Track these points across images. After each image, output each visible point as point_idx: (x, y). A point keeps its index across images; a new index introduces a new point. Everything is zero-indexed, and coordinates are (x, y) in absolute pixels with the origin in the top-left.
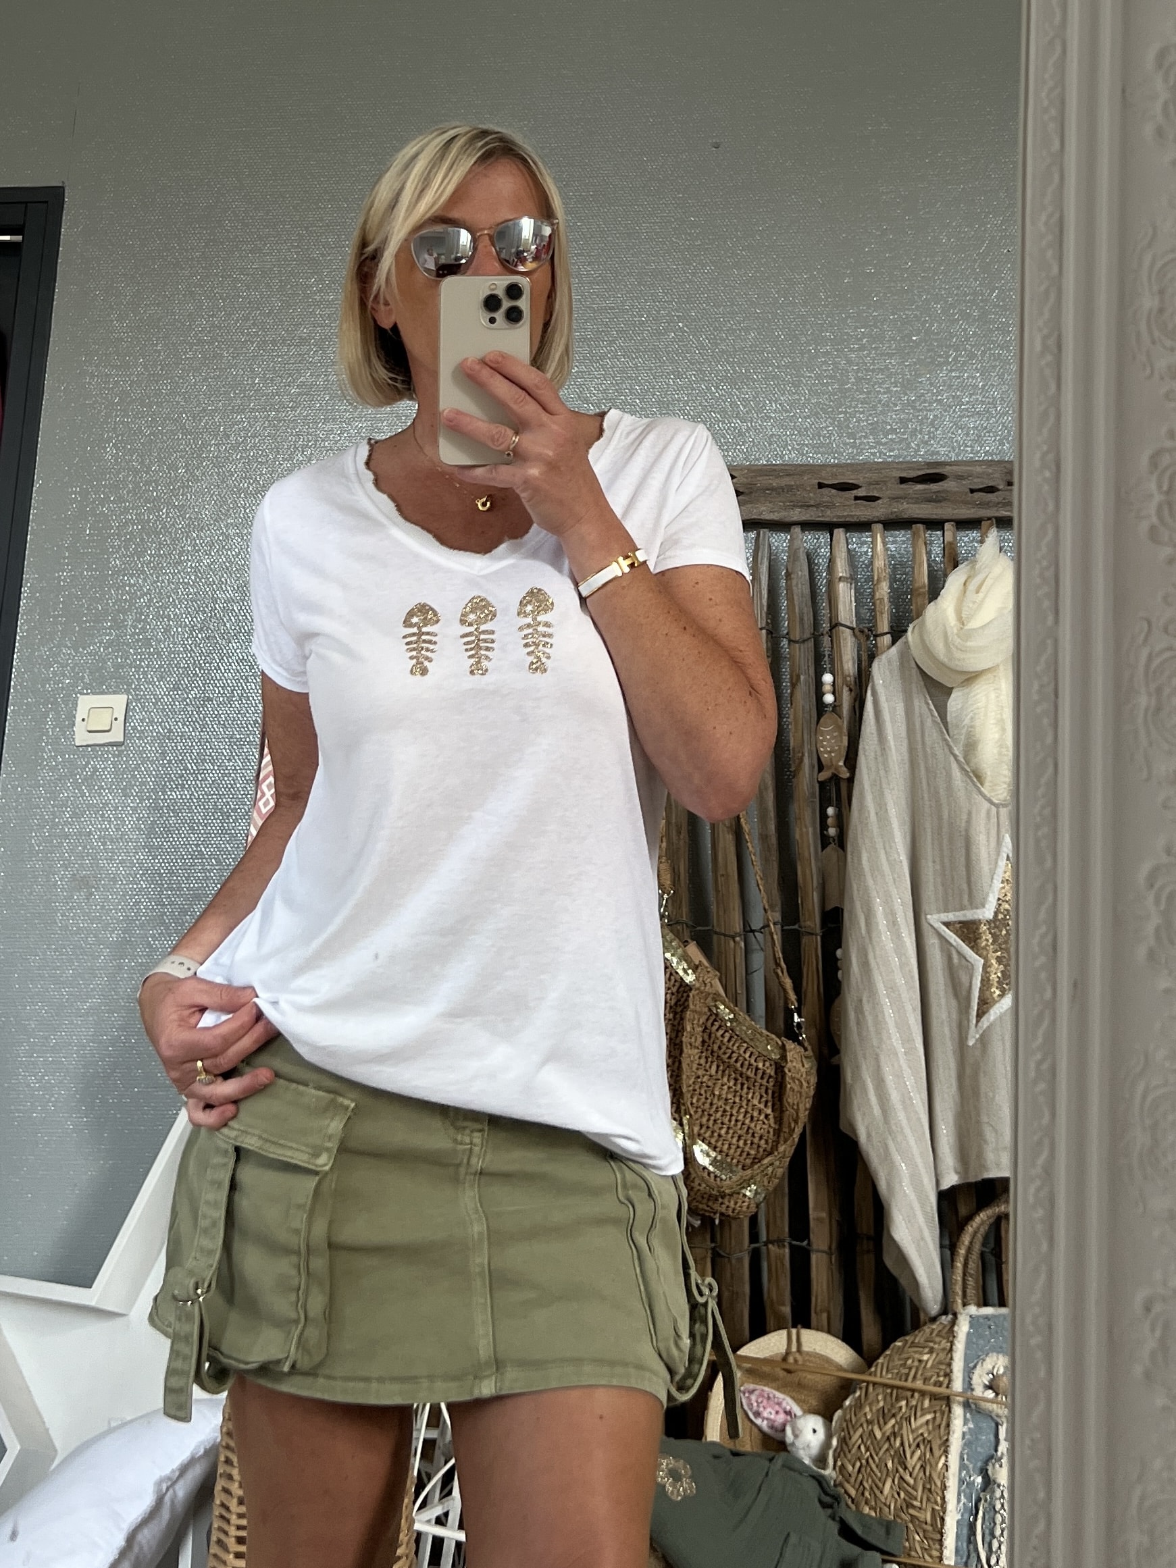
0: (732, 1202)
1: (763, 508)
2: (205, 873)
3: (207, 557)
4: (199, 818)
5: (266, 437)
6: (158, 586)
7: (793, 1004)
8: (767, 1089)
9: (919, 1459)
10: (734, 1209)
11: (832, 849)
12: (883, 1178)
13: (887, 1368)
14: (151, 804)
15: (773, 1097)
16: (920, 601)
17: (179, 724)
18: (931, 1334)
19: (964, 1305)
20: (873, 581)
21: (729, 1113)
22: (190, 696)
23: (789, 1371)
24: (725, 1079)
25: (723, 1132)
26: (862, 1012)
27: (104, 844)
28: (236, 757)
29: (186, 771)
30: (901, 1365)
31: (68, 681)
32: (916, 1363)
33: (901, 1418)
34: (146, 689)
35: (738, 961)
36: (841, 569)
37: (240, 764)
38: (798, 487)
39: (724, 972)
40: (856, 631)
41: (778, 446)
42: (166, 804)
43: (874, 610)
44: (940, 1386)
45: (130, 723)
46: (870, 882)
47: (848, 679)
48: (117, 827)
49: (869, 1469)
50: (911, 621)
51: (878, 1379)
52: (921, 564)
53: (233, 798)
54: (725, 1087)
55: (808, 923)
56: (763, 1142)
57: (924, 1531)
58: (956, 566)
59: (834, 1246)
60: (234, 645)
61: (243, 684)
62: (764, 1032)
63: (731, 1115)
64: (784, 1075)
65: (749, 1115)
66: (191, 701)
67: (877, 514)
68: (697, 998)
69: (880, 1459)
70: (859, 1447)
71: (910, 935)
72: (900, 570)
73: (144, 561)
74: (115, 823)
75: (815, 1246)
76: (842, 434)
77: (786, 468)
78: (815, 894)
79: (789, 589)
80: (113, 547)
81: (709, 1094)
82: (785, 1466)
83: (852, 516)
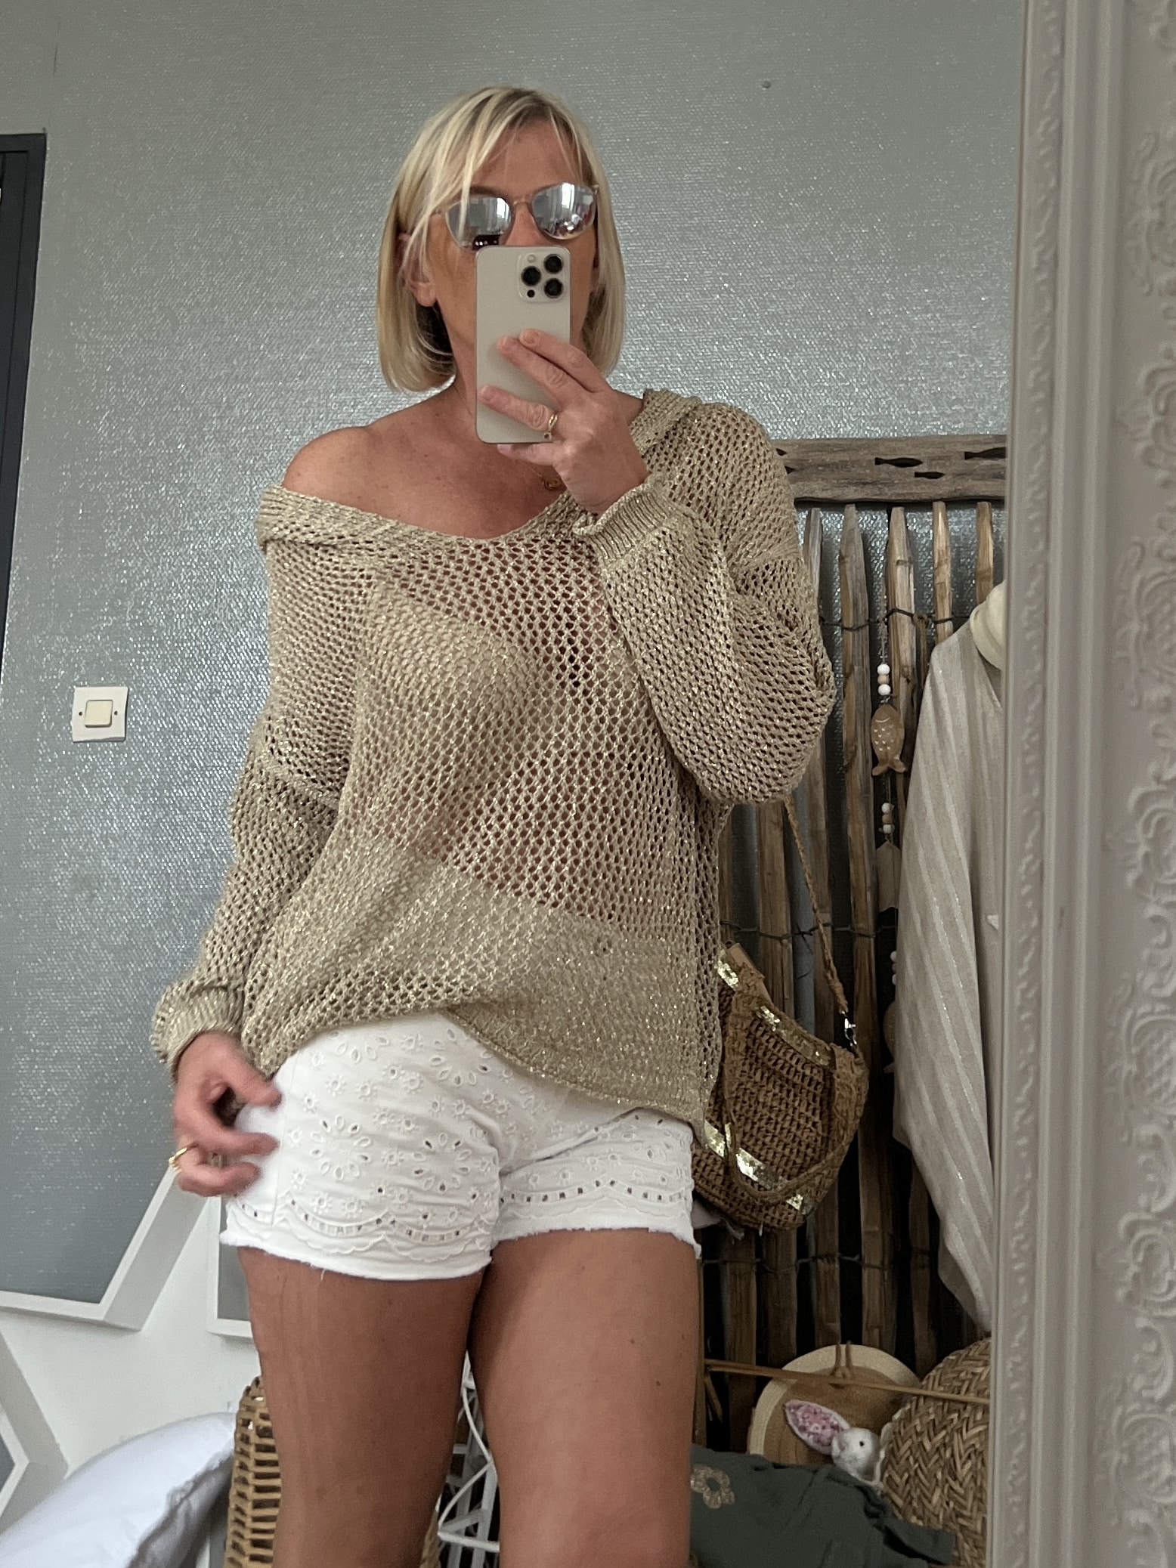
0: (777, 1213)
1: (814, 486)
4: (210, 814)
5: (273, 407)
6: (158, 570)
7: (843, 1008)
8: (815, 1096)
9: (971, 1469)
10: (779, 1221)
11: (886, 848)
13: (939, 1381)
14: (156, 801)
15: (821, 1104)
16: (983, 585)
17: (186, 716)
18: (986, 1347)
20: (933, 565)
21: (774, 1121)
22: (196, 689)
24: (771, 1086)
25: (767, 1140)
26: (918, 1019)
27: (106, 843)
29: (195, 766)
30: (954, 1378)
31: (63, 672)
32: (970, 1376)
33: (952, 1430)
34: (150, 680)
35: (785, 964)
36: (899, 553)
38: (853, 463)
39: (769, 975)
40: (915, 618)
41: (832, 418)
42: (174, 801)
43: (934, 596)
45: (131, 717)
47: (905, 669)
48: (122, 825)
49: (917, 1480)
51: (929, 1393)
52: (986, 546)
54: (769, 1094)
55: (861, 925)
56: (810, 1150)
57: (974, 1541)
59: (887, 1261)
60: (244, 632)
61: (255, 675)
62: (813, 1037)
63: (777, 1123)
64: (832, 1084)
65: (795, 1123)
66: (197, 694)
67: (939, 492)
68: (740, 1001)
69: (929, 1470)
70: (908, 1459)
72: (962, 552)
73: (143, 543)
74: (118, 821)
75: (866, 1262)
76: (903, 404)
77: (841, 442)
78: (869, 894)
79: (842, 573)
80: (109, 527)
81: (752, 1102)
82: (830, 1477)
83: (911, 494)
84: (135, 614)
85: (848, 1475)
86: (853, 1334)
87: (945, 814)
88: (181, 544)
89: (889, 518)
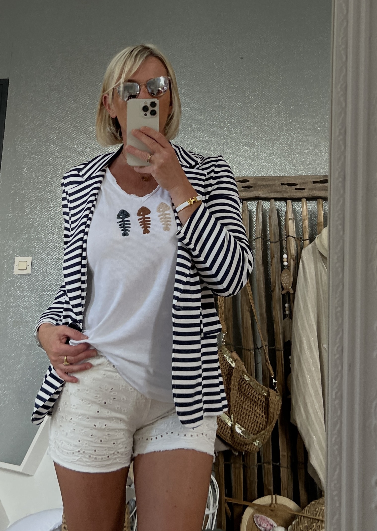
0: (250, 447)
1: (260, 193)
3: (58, 208)
6: (42, 219)
7: (272, 376)
8: (262, 406)
10: (250, 450)
11: (287, 319)
12: (307, 441)
13: (309, 511)
14: (40, 296)
15: (265, 409)
16: (320, 227)
17: (50, 268)
20: (302, 220)
21: (248, 415)
22: (54, 258)
23: (272, 510)
24: (247, 402)
25: (246, 421)
26: (298, 380)
27: (25, 310)
29: (52, 284)
30: (314, 511)
31: (11, 252)
32: (320, 510)
33: (314, 530)
34: (38, 255)
35: (252, 359)
36: (290, 215)
38: (274, 185)
39: (246, 363)
41: (266, 169)
42: (46, 296)
43: (303, 231)
45: (33, 267)
46: (301, 332)
47: (293, 256)
48: (29, 304)
50: (317, 235)
51: (305, 515)
52: (321, 214)
54: (246, 405)
55: (278, 346)
56: (261, 425)
59: (289, 466)
62: (262, 385)
63: (249, 416)
64: (268, 402)
65: (256, 416)
66: (54, 260)
67: (304, 195)
68: (236, 372)
71: (317, 352)
72: (312, 216)
73: (37, 210)
74: (28, 302)
75: (282, 465)
76: (290, 165)
77: (269, 177)
78: (281, 336)
79: (270, 223)
80: (26, 205)
81: (240, 407)
83: (294, 196)
84: (34, 233)
86: (277, 491)
88: (49, 211)
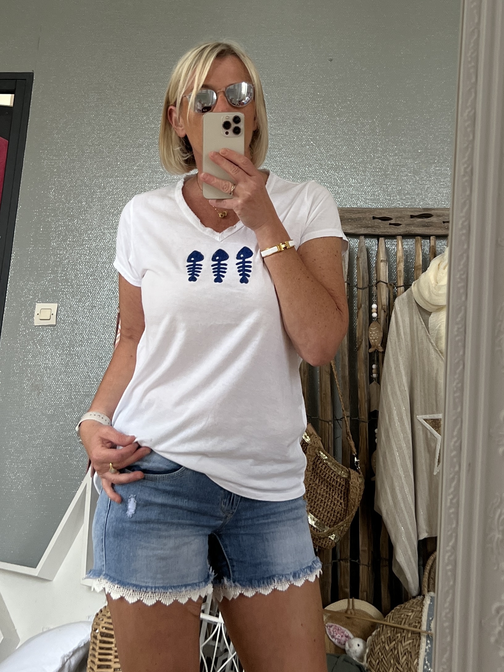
0: (324, 541)
1: (348, 228)
2: (91, 385)
3: (94, 243)
4: (89, 360)
5: (122, 189)
6: (72, 255)
7: (354, 452)
8: (341, 491)
9: (405, 660)
10: (325, 545)
11: (374, 384)
12: (393, 533)
13: (392, 618)
14: (67, 353)
15: (344, 495)
16: (418, 272)
17: (81, 317)
18: (413, 604)
19: (428, 591)
20: (396, 262)
21: (324, 502)
22: (86, 305)
24: (323, 486)
25: (321, 509)
26: (386, 458)
27: (46, 370)
28: (106, 333)
29: (83, 338)
30: (399, 617)
31: (31, 297)
32: (406, 617)
33: (398, 641)
34: (66, 301)
35: (330, 433)
36: (382, 256)
37: (108, 336)
38: (364, 218)
39: (323, 438)
40: (388, 285)
41: (355, 199)
42: (74, 353)
43: (397, 275)
44: (416, 628)
45: (59, 316)
46: (391, 400)
47: (384, 307)
48: (52, 362)
49: (382, 663)
50: (414, 281)
51: (388, 623)
52: (419, 255)
53: (104, 351)
54: (322, 489)
55: (363, 417)
56: (339, 515)
58: (435, 257)
59: (370, 562)
60: (106, 282)
61: (110, 301)
62: (341, 465)
63: (325, 502)
64: (349, 486)
65: (333, 503)
66: (86, 307)
67: (400, 232)
68: (311, 448)
69: (387, 659)
70: (378, 653)
71: (409, 424)
72: (408, 257)
73: (66, 244)
74: (51, 361)
75: (361, 563)
76: (385, 194)
77: (359, 209)
78: (366, 404)
79: (358, 264)
80: (53, 237)
81: (315, 493)
82: (345, 660)
83: (388, 232)
84: (62, 274)
85: (353, 659)
86: (355, 594)
87: (400, 371)
88: (82, 245)
89: (378, 242)
